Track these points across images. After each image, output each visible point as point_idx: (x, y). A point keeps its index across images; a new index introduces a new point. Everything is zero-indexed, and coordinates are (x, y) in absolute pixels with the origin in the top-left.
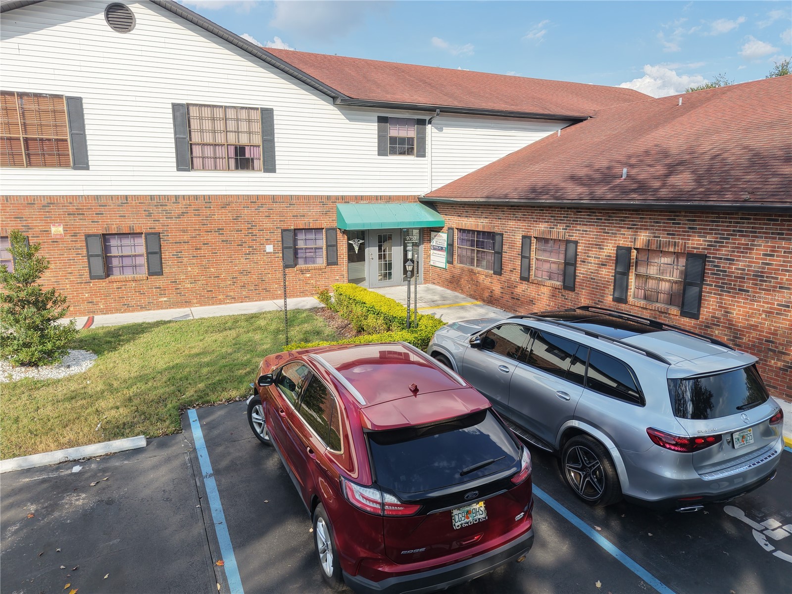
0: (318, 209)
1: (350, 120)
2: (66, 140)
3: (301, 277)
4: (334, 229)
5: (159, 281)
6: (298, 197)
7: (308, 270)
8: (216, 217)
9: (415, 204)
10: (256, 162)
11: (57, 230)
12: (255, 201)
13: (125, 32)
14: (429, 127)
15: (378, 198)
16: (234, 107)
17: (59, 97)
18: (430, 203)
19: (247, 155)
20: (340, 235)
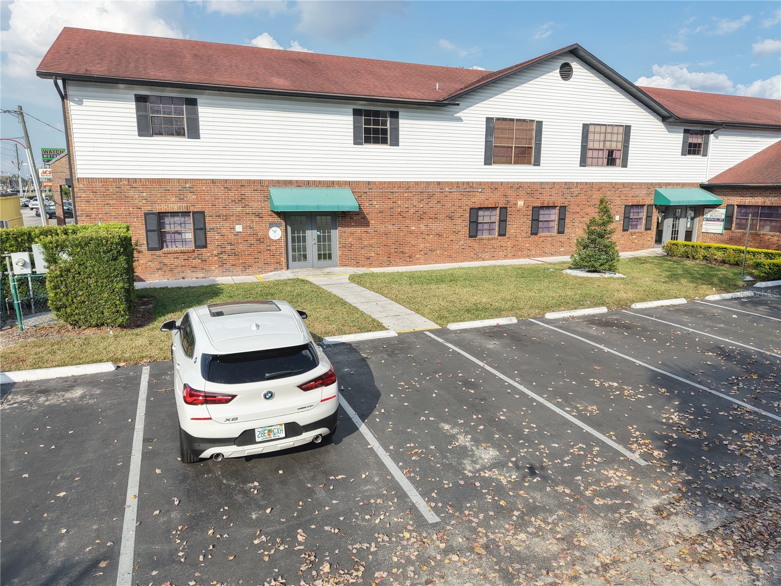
0: (644, 192)
1: (669, 132)
2: (531, 148)
3: (631, 238)
4: (652, 205)
5: (562, 237)
6: (636, 184)
7: (635, 233)
8: (594, 197)
9: (698, 188)
10: (618, 161)
11: (521, 203)
12: (614, 186)
13: (567, 80)
14: (712, 136)
15: (678, 184)
16: (612, 125)
17: (533, 121)
18: (708, 188)
19: (614, 157)
20: (654, 210)
